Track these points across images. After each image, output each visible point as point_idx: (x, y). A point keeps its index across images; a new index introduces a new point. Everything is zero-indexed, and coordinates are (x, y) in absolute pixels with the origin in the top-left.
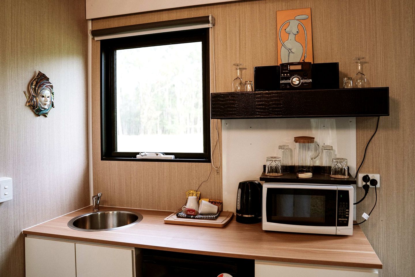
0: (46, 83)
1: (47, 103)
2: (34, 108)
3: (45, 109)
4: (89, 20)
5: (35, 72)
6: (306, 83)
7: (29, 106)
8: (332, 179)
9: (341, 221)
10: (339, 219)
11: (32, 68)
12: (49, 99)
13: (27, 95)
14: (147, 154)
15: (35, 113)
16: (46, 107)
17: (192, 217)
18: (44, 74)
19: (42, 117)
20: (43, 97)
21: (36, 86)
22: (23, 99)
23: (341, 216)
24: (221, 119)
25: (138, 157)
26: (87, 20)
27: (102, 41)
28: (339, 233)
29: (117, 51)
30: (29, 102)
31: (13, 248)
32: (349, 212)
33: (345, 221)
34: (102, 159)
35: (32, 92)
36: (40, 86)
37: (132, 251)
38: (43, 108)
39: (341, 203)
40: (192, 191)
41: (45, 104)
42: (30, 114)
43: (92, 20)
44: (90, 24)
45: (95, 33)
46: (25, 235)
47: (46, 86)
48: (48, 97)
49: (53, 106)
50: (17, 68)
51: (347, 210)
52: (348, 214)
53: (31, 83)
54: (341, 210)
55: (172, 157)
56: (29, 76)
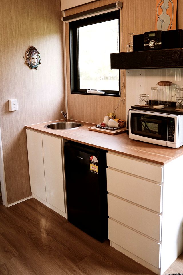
0: (35, 51)
1: (35, 62)
2: (29, 65)
3: (35, 65)
4: (63, 11)
5: (29, 46)
6: (158, 45)
7: (27, 64)
8: (176, 111)
9: (170, 138)
10: (169, 137)
11: (27, 44)
12: (36, 60)
13: (25, 58)
14: (91, 90)
15: (30, 68)
16: (35, 64)
17: (102, 128)
18: (33, 47)
19: (34, 70)
20: (33, 59)
21: (29, 53)
22: (24, 61)
23: (170, 134)
24: (126, 69)
25: (88, 92)
26: (62, 11)
27: (70, 23)
28: (168, 145)
29: (79, 28)
30: (26, 62)
31: (21, 133)
32: (174, 132)
33: (172, 138)
34: (71, 93)
35: (28, 57)
36: (31, 53)
37: (61, 140)
38: (34, 65)
39: (170, 126)
40: (111, 114)
41: (35, 63)
42: (27, 68)
43: (65, 10)
44: (64, 13)
45: (65, 19)
46: (26, 128)
47: (35, 53)
48: (36, 59)
49: (40, 63)
50: (19, 45)
51: (173, 131)
52: (174, 134)
53: (27, 52)
54: (170, 131)
55: (103, 93)
56: (26, 48)
